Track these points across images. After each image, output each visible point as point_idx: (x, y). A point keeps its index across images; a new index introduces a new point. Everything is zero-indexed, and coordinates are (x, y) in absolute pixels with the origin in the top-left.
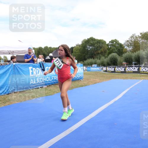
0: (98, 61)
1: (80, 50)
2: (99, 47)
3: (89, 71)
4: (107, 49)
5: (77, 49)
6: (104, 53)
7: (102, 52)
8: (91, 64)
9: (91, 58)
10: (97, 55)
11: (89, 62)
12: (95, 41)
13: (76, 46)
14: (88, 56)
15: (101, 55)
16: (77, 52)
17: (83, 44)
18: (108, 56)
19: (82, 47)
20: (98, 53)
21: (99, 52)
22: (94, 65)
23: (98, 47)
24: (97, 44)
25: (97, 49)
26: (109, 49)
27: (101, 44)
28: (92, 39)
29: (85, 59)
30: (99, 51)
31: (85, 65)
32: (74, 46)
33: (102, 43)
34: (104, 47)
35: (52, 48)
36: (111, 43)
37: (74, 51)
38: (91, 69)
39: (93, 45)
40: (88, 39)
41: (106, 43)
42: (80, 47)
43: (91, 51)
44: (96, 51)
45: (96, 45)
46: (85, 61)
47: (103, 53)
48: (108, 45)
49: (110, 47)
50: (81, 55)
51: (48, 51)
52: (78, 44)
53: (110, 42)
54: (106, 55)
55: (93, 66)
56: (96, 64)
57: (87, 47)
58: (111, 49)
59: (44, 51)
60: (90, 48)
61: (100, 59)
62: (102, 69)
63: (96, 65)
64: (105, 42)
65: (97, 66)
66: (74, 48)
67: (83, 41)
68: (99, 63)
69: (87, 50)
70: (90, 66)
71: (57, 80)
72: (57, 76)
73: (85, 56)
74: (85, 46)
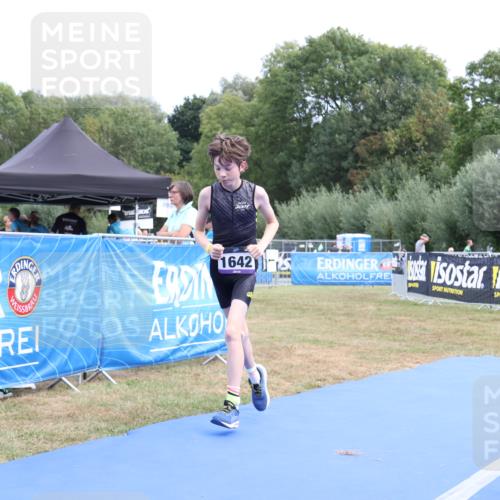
0: (382, 209)
1: (248, 124)
2: (389, 106)
3: (310, 280)
4: (454, 121)
5: (227, 120)
6: (427, 148)
7: (410, 142)
8: (325, 231)
9: (329, 189)
10: (374, 165)
11: (310, 218)
12: (364, 59)
13: (223, 92)
14: (307, 168)
15: (404, 167)
17: (271, 80)
18: (455, 174)
19: (264, 98)
20: (384, 152)
21: (392, 138)
22: (349, 236)
23: (383, 106)
24: (381, 82)
25: (374, 121)
26: (462, 121)
27: (410, 82)
28: (338, 44)
30: (390, 133)
32: (206, 95)
33: (414, 77)
34: (425, 107)
35: (45, 100)
36: (479, 80)
37: (204, 128)
38: (319, 267)
39: (347, 93)
40: (311, 42)
41: (442, 74)
42: (255, 101)
43: (332, 134)
44: (365, 135)
45: (369, 86)
47: (421, 152)
48: (457, 91)
49: (470, 104)
51: (11, 122)
52: (237, 77)
53: (472, 69)
54: (443, 165)
55: (339, 245)
56: (361, 230)
57: (305, 104)
58: (478, 124)
60: (321, 109)
61: (392, 195)
62: (399, 271)
63: (363, 240)
64: (437, 68)
65: (373, 248)
66: (208, 109)
67: (276, 57)
68: (382, 227)
69: (305, 125)
70: (316, 245)
71: (18, 359)
72: (21, 330)
73: (289, 166)
74: (292, 91)
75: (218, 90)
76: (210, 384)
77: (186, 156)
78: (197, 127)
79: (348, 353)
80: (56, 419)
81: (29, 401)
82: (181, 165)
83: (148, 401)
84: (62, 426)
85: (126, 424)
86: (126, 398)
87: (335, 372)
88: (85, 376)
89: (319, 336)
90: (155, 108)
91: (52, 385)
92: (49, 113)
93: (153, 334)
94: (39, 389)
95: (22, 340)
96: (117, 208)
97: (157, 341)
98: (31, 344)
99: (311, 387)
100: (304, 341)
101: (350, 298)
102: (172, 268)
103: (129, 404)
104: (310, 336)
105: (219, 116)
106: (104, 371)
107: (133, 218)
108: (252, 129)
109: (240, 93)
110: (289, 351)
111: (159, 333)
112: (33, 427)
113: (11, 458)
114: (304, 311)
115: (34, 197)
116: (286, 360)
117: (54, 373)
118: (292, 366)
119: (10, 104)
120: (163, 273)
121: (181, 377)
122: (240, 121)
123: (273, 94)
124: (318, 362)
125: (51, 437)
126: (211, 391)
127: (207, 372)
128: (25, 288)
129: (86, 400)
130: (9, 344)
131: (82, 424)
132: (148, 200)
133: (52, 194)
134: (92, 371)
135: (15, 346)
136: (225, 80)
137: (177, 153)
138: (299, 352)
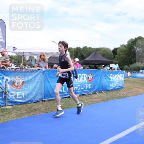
1: (125, 52)
3: (135, 77)
5: (121, 51)
8: (138, 69)
9: (138, 63)
11: (135, 67)
13: (121, 47)
16: (122, 55)
17: (129, 45)
19: (128, 48)
22: (142, 70)
29: (131, 63)
31: (131, 70)
32: (118, 47)
37: (118, 53)
40: (135, 38)
42: (126, 48)
46: (130, 66)
50: (126, 58)
51: (87, 52)
52: (123, 44)
55: (140, 72)
57: (134, 48)
59: (83, 53)
66: (118, 50)
67: (130, 41)
69: (134, 52)
70: (136, 72)
71: (89, 89)
72: (90, 84)
73: (132, 59)
74: (132, 47)
75: (120, 46)
76: (120, 94)
77: (114, 57)
78: (116, 53)
79: (142, 90)
80: (96, 99)
81: (91, 96)
82: (114, 59)
83: (110, 96)
84: (96, 100)
85: (106, 100)
86: (106, 96)
87: (140, 93)
88: (99, 92)
89: (137, 87)
90: (110, 49)
91: (94, 93)
92: (93, 50)
93: (110, 86)
94: (92, 94)
95: (90, 86)
96: (104, 65)
97: (111, 87)
98: (91, 87)
99: (136, 95)
100: (135, 87)
101: (142, 81)
102: (113, 75)
103: (107, 97)
104: (136, 87)
105: (120, 50)
106: (102, 91)
107: (106, 67)
108: (125, 53)
109: (124, 47)
110: (132, 89)
111: (111, 86)
112: (92, 100)
113: (89, 104)
114: (135, 82)
115: (91, 64)
116: (132, 91)
117: (94, 91)
118: (133, 91)
119: (87, 49)
120: (112, 76)
121: (115, 93)
122: (123, 51)
123: (129, 47)
124: (137, 91)
125: (95, 101)
126: (120, 95)
127: (119, 92)
128: (90, 78)
129: (100, 96)
130: (88, 87)
131: (99, 100)
132: (109, 64)
133: (94, 63)
134: (100, 91)
135: (89, 87)
136: (121, 45)
137: (113, 57)
138: (134, 89)
